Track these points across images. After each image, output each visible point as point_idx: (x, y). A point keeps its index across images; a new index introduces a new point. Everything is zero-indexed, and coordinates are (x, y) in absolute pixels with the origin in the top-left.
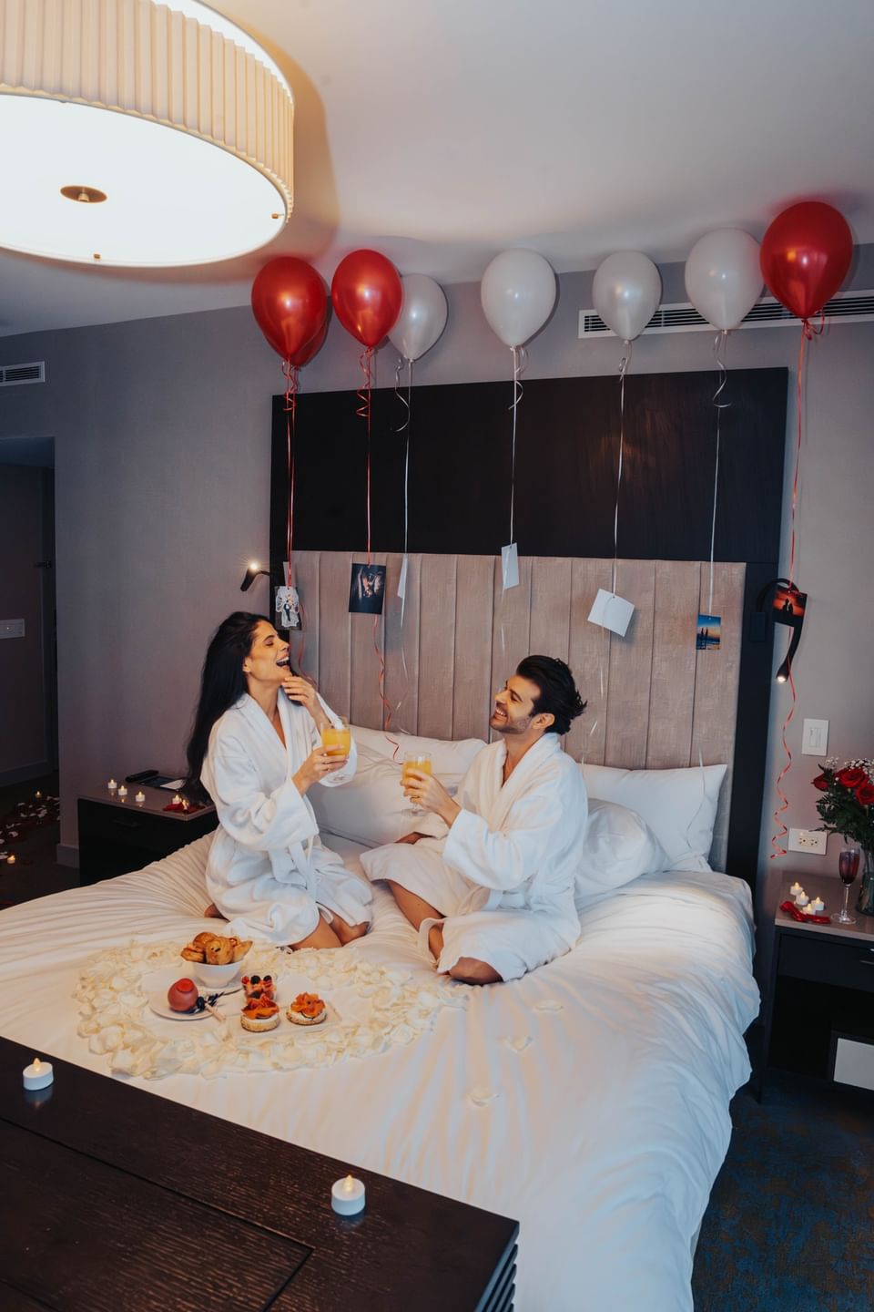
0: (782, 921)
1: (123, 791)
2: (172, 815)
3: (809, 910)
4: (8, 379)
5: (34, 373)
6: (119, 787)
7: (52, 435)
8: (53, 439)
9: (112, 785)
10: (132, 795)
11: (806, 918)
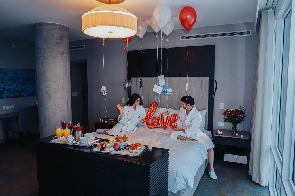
0: (215, 135)
1: (103, 120)
2: (112, 124)
3: (219, 133)
4: (78, 48)
5: (83, 47)
6: (102, 120)
7: (86, 58)
8: (87, 59)
9: (100, 120)
10: (104, 121)
11: (219, 134)
